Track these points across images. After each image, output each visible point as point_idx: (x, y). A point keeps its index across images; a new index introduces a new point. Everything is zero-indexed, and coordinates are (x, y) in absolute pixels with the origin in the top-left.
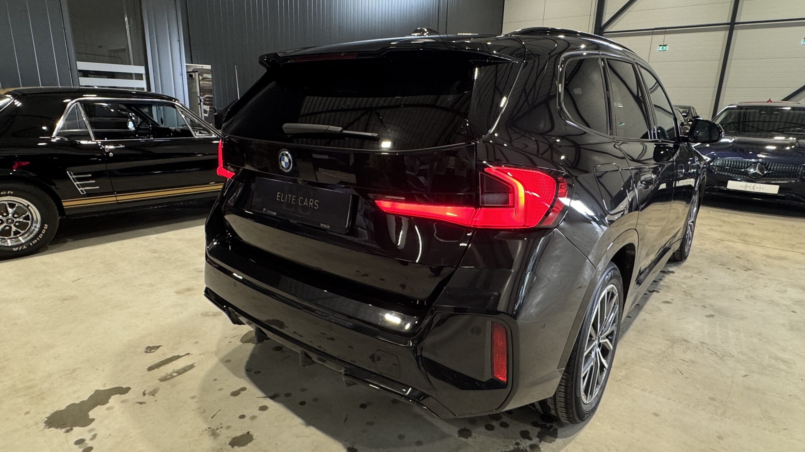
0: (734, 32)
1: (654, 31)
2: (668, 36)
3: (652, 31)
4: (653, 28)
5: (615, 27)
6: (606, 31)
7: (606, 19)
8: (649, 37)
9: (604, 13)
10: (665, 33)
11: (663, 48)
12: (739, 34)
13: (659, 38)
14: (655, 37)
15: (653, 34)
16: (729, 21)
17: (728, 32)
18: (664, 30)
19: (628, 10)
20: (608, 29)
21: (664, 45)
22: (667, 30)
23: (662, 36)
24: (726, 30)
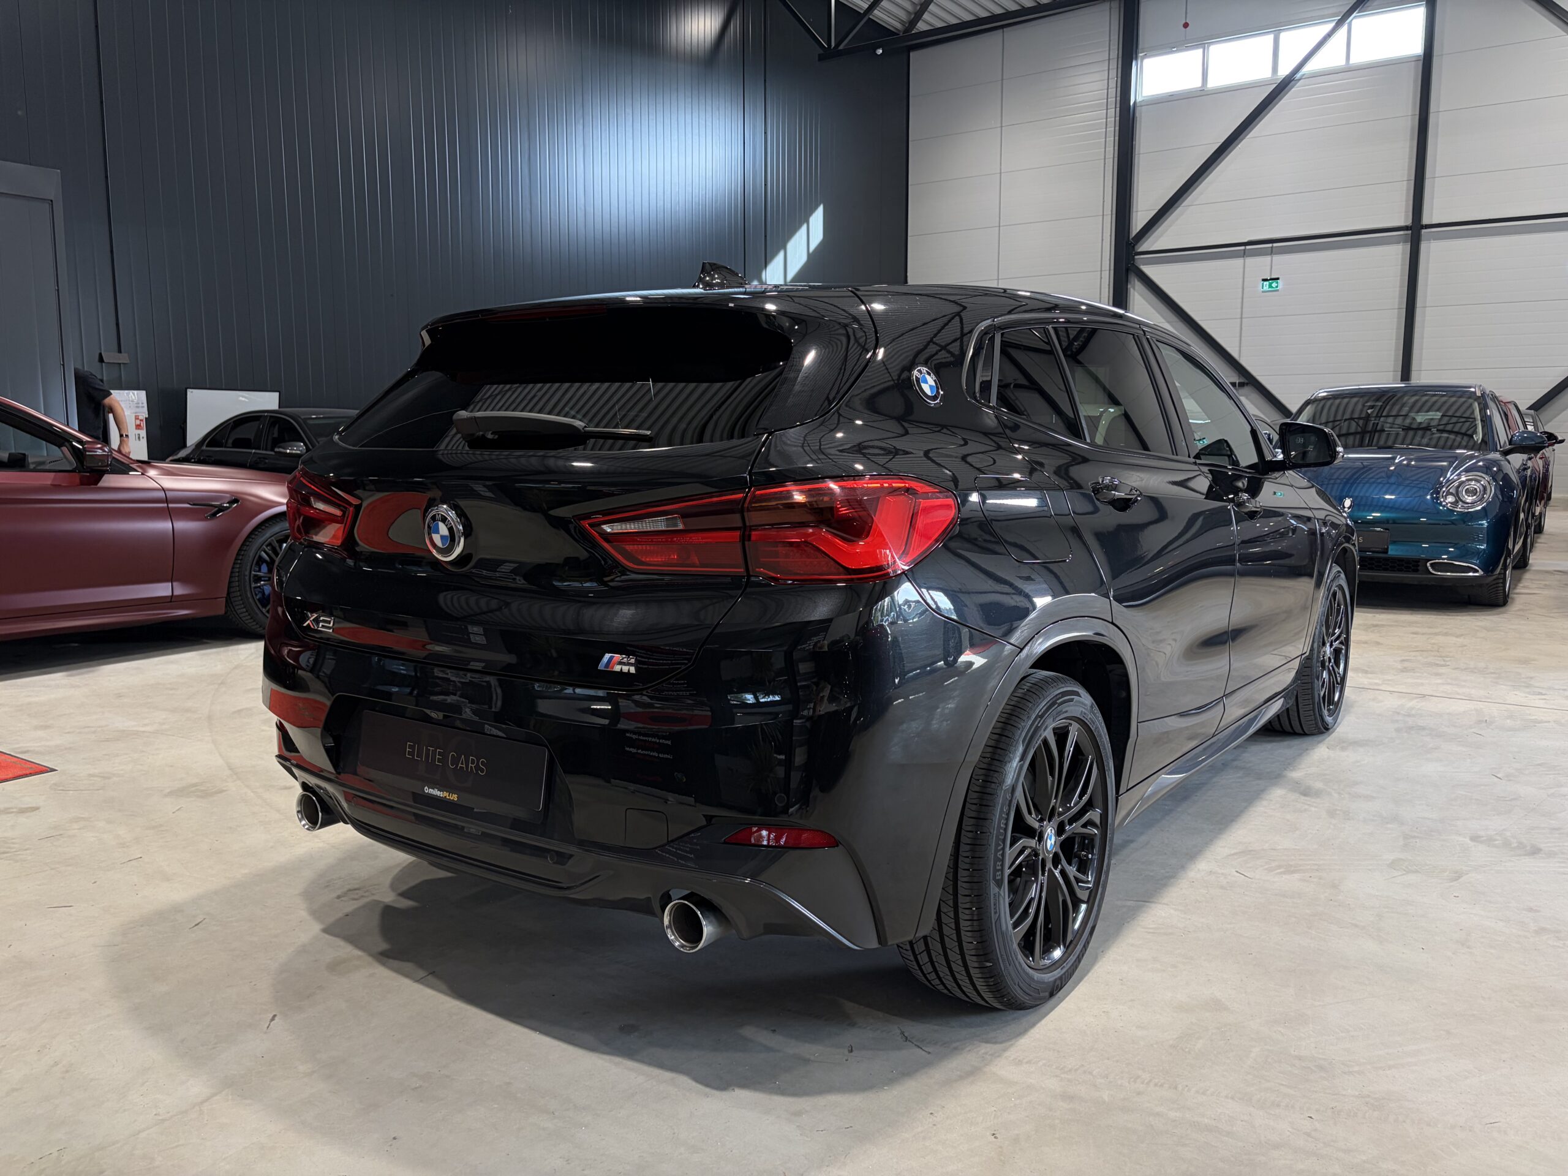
1: (1248, 247)
2: (1278, 259)
3: (1242, 248)
4: (1246, 241)
5: (1160, 240)
6: (1141, 249)
7: (1139, 220)
8: (1239, 262)
9: (1134, 209)
10: (1272, 252)
11: (1270, 286)
12: (1432, 250)
13: (1260, 265)
14: (1251, 261)
15: (1244, 254)
16: (1409, 222)
17: (1408, 246)
18: (1270, 245)
19: (1186, 203)
20: (1144, 246)
21: (1271, 279)
22: (1275, 245)
23: (1267, 259)
24: (1405, 242)
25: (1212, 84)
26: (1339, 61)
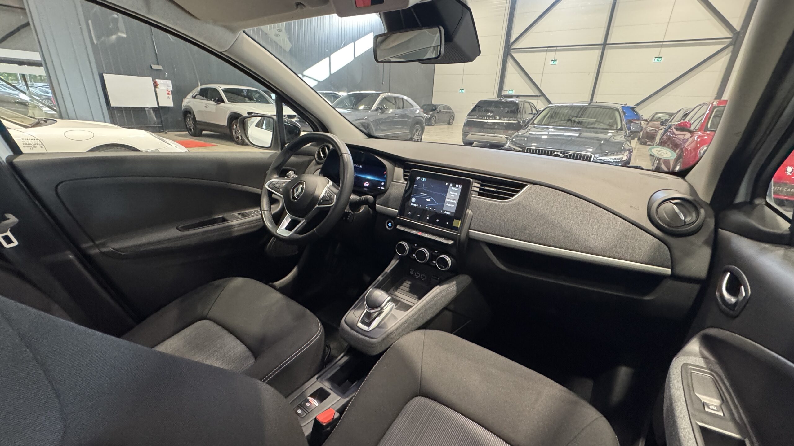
0: (606, 51)
1: (549, 48)
2: (557, 53)
3: (546, 49)
4: (548, 46)
5: (519, 45)
7: (513, 38)
8: (544, 54)
9: (512, 33)
10: (556, 50)
11: (554, 63)
12: (609, 53)
13: (551, 55)
14: (548, 54)
15: (547, 51)
16: (603, 43)
17: (601, 51)
18: (556, 48)
19: (530, 32)
20: (514, 47)
21: (554, 60)
22: (558, 48)
23: (554, 53)
24: (600, 49)
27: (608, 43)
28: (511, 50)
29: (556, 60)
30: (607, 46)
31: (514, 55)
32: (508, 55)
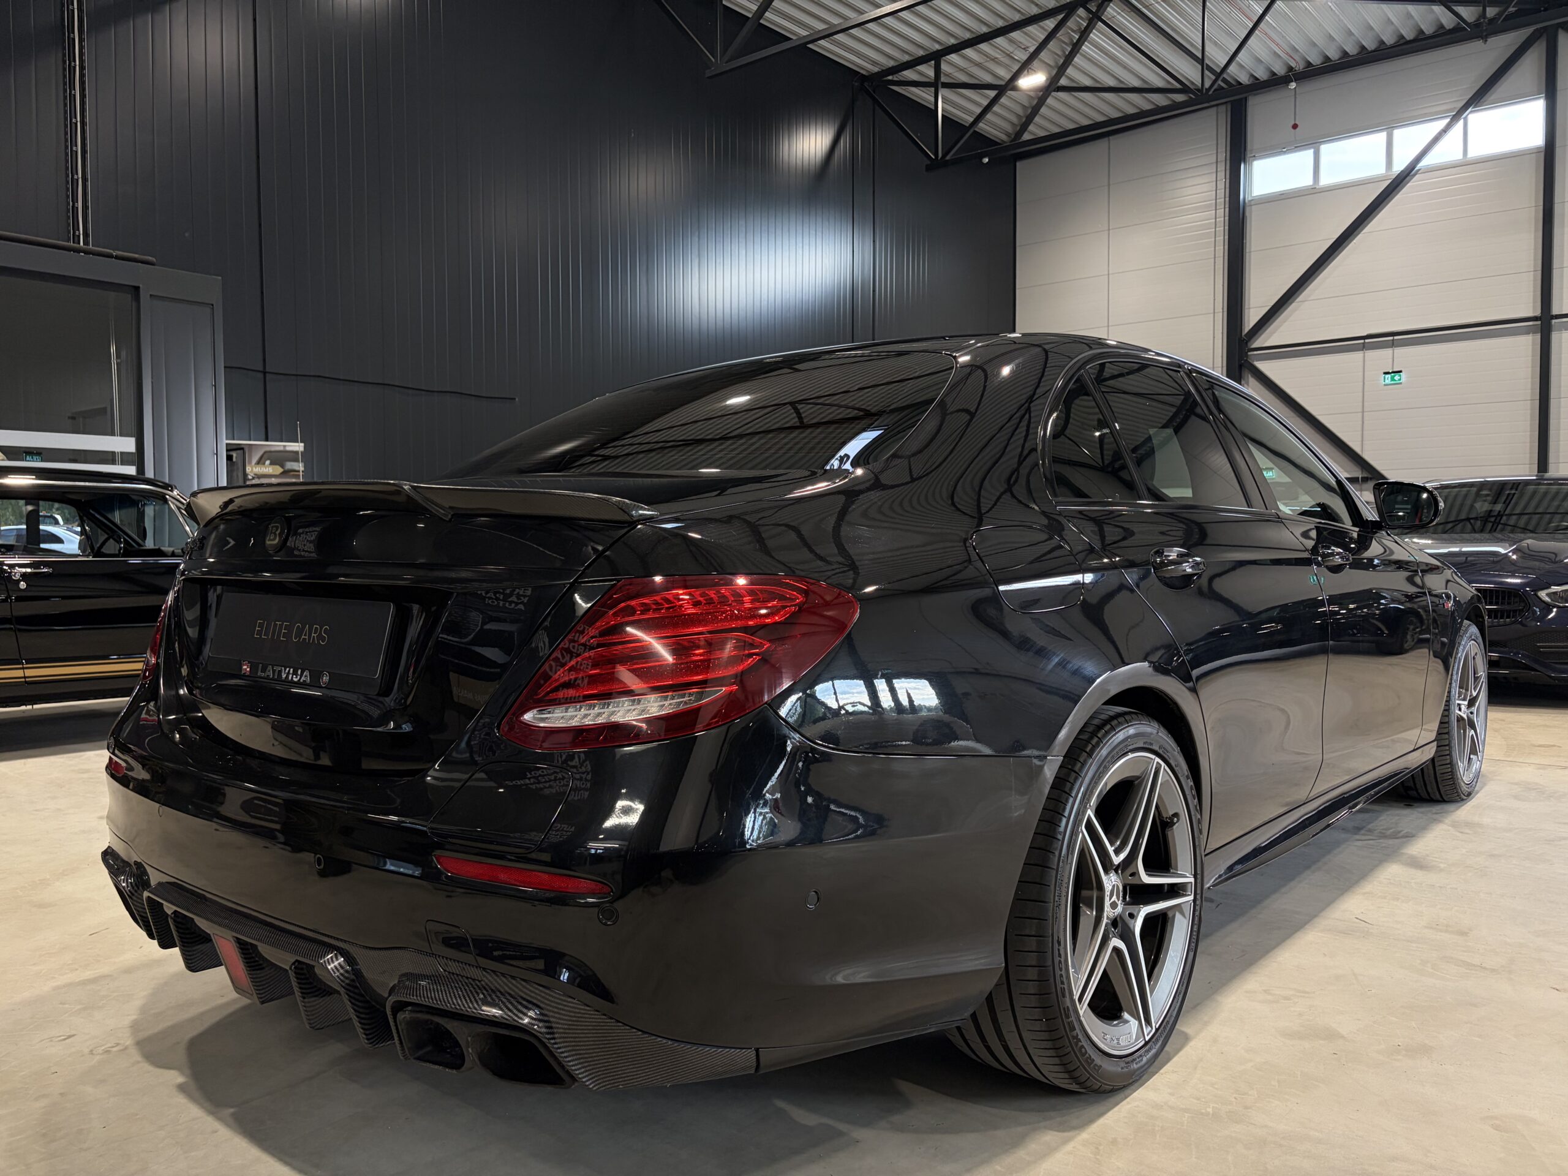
0: (1555, 336)
1: (1367, 341)
2: (1399, 351)
3: (1361, 342)
4: (1364, 335)
5: (1273, 336)
6: (1255, 345)
7: (1252, 316)
8: (1358, 356)
9: (1246, 306)
10: (1393, 345)
11: (1393, 379)
13: (1381, 358)
14: (1371, 354)
15: (1364, 347)
16: (1538, 313)
17: (1538, 337)
18: (1391, 338)
19: (1300, 299)
20: (1257, 343)
21: (1394, 372)
22: (1395, 338)
23: (1388, 352)
24: (1534, 332)
25: (1325, 180)
26: (1458, 156)
27: (1555, 311)
28: (1249, 353)
29: (1400, 372)
30: (1554, 321)
31: (1264, 366)
32: (1241, 366)
